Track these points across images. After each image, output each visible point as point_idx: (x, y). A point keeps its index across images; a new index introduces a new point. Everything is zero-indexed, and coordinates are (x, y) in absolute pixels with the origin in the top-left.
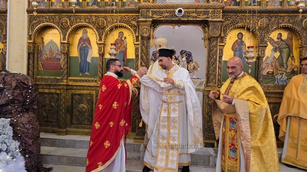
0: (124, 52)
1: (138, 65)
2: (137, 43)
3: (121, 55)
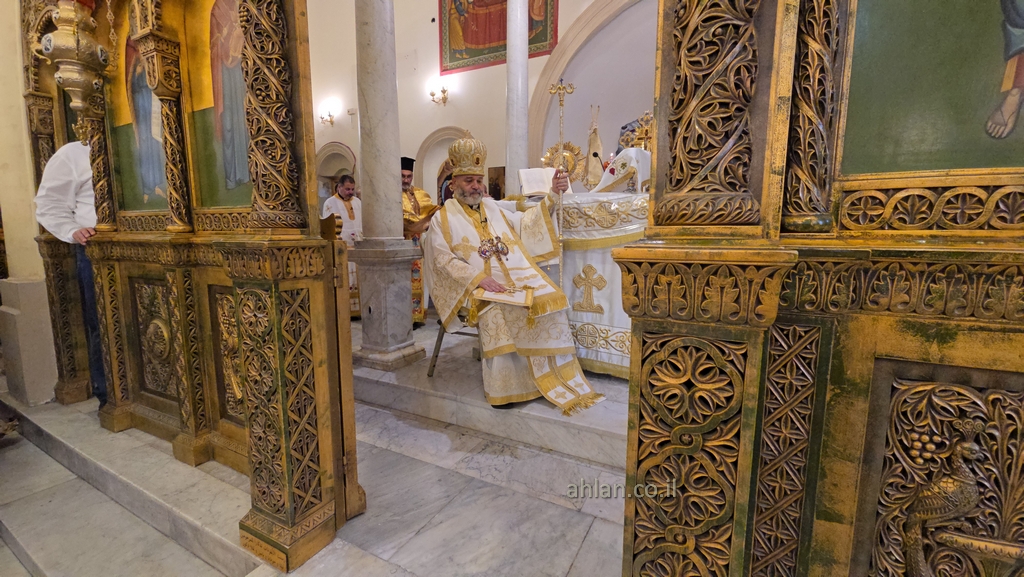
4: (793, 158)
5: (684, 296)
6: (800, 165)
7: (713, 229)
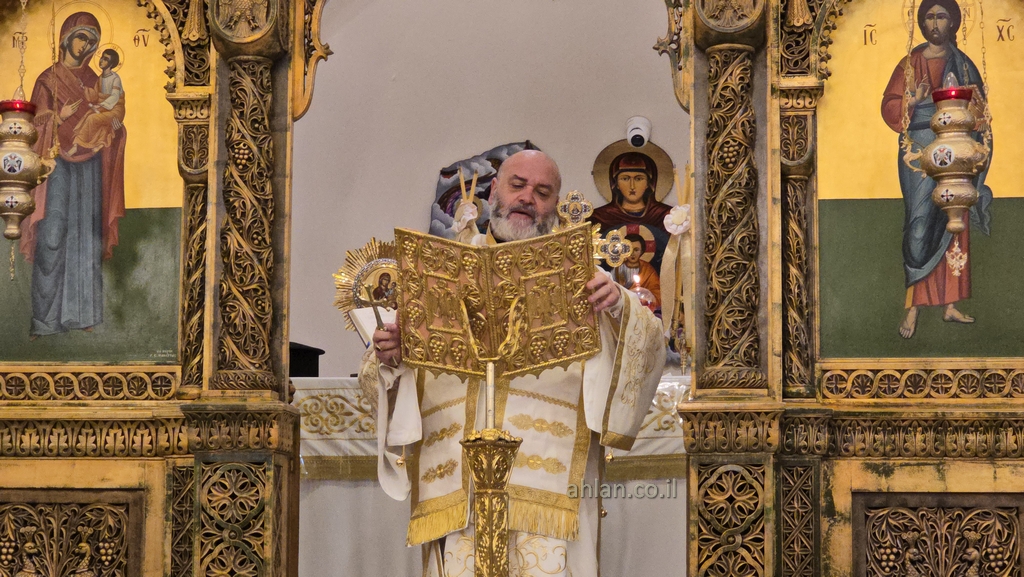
0: (101, 165)
1: (202, 250)
2: (196, 92)
3: (80, 185)
4: (786, 346)
5: (725, 436)
6: (792, 351)
7: (740, 391)
